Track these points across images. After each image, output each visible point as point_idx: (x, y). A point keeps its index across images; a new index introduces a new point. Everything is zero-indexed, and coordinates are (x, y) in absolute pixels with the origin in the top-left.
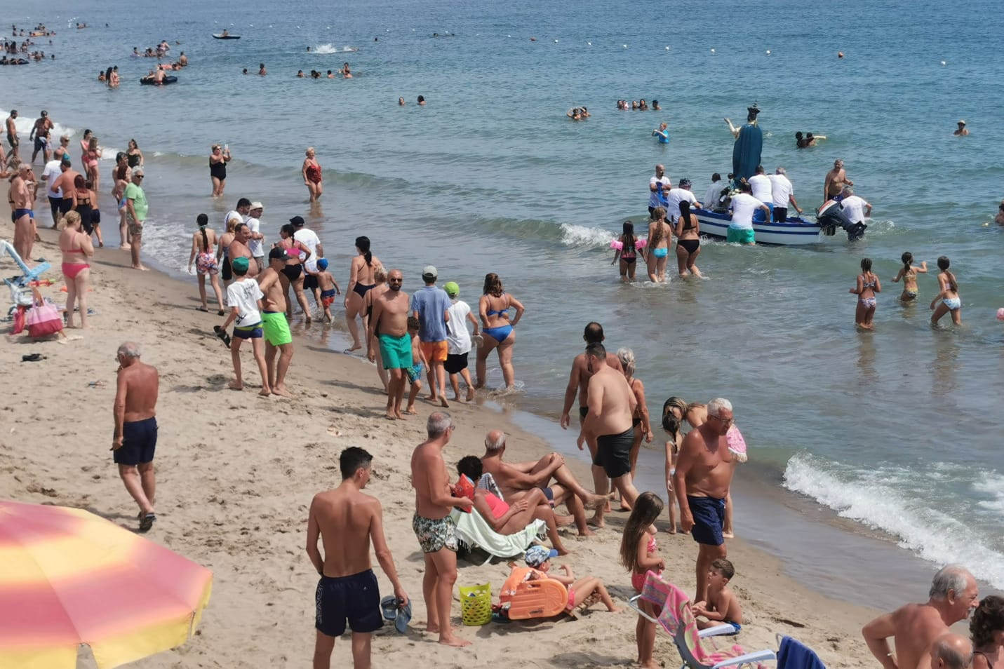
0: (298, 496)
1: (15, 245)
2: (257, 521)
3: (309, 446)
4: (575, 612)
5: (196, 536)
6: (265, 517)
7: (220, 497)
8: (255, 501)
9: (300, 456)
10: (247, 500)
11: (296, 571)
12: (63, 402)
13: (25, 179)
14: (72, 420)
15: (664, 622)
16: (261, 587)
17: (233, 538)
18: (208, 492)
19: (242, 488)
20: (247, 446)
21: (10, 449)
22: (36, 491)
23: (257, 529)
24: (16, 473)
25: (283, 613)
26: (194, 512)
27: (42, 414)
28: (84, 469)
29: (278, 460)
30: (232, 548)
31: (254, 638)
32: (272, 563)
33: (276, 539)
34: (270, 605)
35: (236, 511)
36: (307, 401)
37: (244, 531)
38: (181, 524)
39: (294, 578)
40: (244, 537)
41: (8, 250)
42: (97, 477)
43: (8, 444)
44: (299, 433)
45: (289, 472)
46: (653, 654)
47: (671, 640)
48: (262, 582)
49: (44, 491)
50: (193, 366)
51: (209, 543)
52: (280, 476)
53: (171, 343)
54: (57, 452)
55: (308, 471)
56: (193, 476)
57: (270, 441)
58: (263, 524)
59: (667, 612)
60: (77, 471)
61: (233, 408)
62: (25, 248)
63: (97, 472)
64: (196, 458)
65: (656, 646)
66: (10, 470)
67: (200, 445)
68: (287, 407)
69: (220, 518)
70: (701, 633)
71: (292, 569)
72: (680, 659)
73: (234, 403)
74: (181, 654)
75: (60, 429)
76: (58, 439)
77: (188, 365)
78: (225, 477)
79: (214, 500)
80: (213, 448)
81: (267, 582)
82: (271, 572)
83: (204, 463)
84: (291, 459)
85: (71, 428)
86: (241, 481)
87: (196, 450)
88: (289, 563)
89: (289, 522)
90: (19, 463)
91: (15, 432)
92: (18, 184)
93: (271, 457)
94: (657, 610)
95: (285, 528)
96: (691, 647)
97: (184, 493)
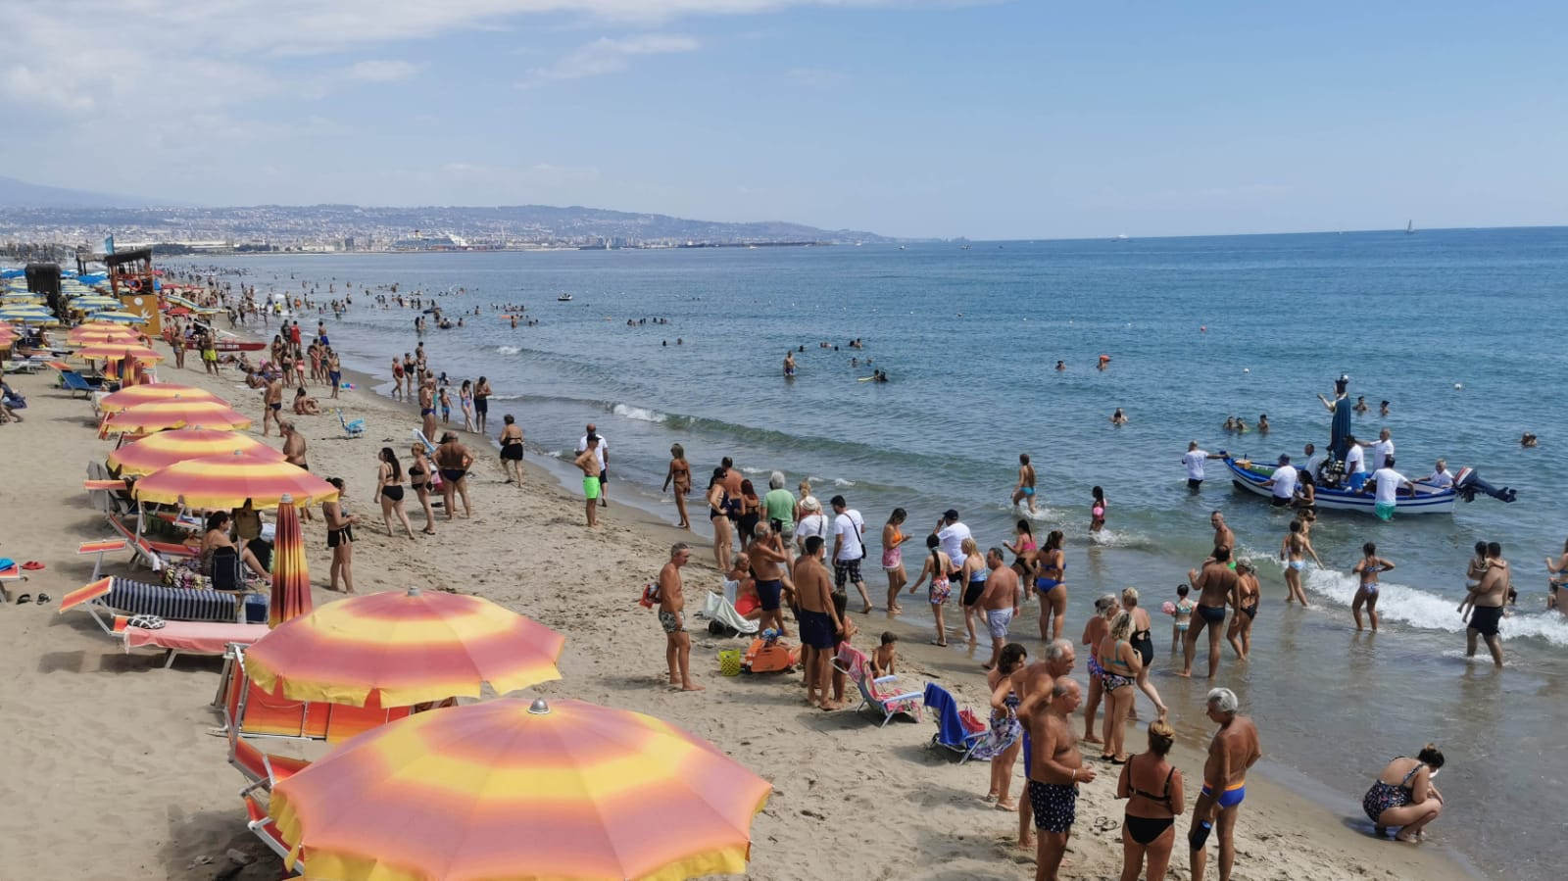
0: (613, 594)
1: (424, 432)
2: (587, 609)
3: (620, 563)
4: (794, 668)
5: (548, 619)
6: (591, 607)
7: (562, 594)
8: (585, 597)
9: (614, 569)
10: (580, 596)
11: (613, 641)
12: (458, 533)
13: (430, 388)
14: (465, 545)
15: (852, 674)
16: (591, 652)
17: (571, 620)
18: (554, 591)
19: (577, 589)
20: (578, 562)
21: (425, 563)
22: (442, 589)
23: (587, 614)
24: (429, 578)
25: (605, 668)
26: (546, 604)
27: (445, 541)
28: (474, 576)
29: (599, 571)
30: (571, 626)
31: (587, 683)
32: (597, 637)
33: (600, 621)
34: (597, 662)
35: (573, 603)
36: (617, 534)
37: (579, 616)
38: (538, 611)
39: (612, 646)
40: (578, 620)
41: (419, 434)
42: (482, 581)
43: (423, 560)
44: (613, 554)
45: (607, 579)
46: (845, 694)
47: (856, 685)
48: (591, 648)
49: (448, 590)
50: (544, 511)
51: (556, 623)
52: (601, 581)
53: (528, 497)
54: (455, 565)
55: (619, 579)
56: (544, 580)
57: (594, 559)
58: (591, 611)
59: (854, 668)
60: (468, 577)
61: (570, 538)
62: (430, 434)
63: (482, 578)
64: (546, 569)
65: (846, 689)
66: (426, 576)
67: (548, 562)
68: (605, 538)
69: (562, 608)
70: (875, 681)
71: (610, 639)
72: (861, 697)
73: (570, 534)
74: (541, 692)
75: (457, 550)
76: (457, 556)
77: (540, 511)
78: (565, 581)
79: (559, 596)
80: (558, 563)
81: (594, 648)
82: (597, 642)
83: (552, 573)
84: (608, 571)
85: (465, 550)
86: (576, 584)
87: (546, 565)
88: (608, 636)
89: (607, 611)
90: (431, 572)
91: (428, 553)
92: (425, 393)
93: (595, 569)
94: (847, 666)
95: (605, 614)
96: (869, 690)
97: (539, 591)
